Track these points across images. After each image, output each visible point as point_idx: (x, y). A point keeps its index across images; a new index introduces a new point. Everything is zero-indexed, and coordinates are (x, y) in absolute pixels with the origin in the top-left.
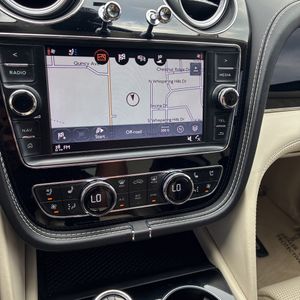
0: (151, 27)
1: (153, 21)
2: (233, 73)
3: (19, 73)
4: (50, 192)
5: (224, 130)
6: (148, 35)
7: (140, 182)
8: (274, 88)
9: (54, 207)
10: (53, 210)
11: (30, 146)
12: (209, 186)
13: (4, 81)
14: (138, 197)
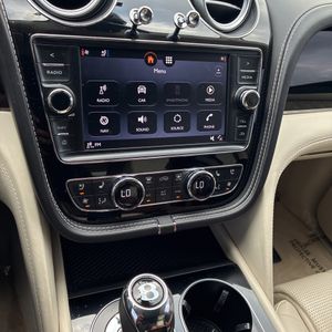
0: (178, 29)
1: (180, 24)
2: (255, 76)
3: (55, 72)
4: (82, 186)
5: (245, 130)
6: (175, 37)
7: (166, 179)
8: (293, 90)
9: (85, 201)
10: (85, 204)
11: (65, 143)
12: (229, 184)
13: (43, 80)
14: (163, 193)
